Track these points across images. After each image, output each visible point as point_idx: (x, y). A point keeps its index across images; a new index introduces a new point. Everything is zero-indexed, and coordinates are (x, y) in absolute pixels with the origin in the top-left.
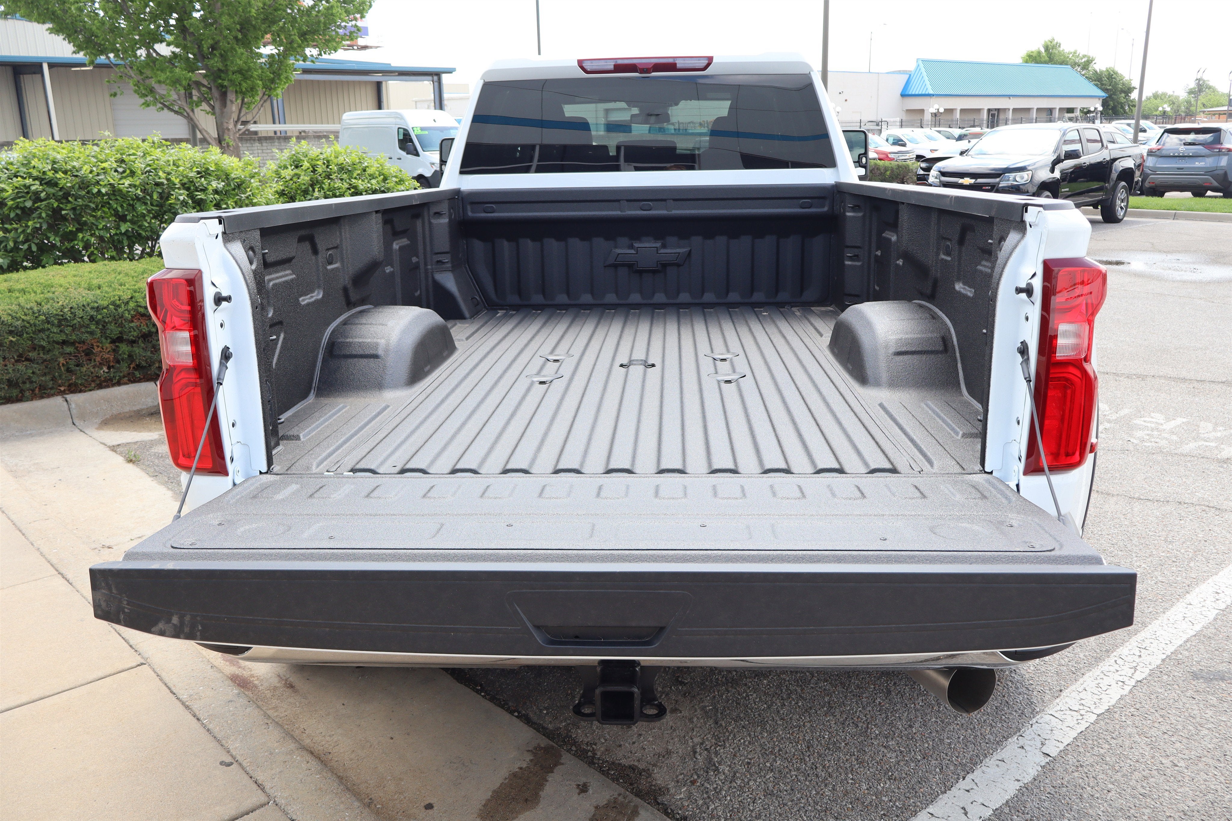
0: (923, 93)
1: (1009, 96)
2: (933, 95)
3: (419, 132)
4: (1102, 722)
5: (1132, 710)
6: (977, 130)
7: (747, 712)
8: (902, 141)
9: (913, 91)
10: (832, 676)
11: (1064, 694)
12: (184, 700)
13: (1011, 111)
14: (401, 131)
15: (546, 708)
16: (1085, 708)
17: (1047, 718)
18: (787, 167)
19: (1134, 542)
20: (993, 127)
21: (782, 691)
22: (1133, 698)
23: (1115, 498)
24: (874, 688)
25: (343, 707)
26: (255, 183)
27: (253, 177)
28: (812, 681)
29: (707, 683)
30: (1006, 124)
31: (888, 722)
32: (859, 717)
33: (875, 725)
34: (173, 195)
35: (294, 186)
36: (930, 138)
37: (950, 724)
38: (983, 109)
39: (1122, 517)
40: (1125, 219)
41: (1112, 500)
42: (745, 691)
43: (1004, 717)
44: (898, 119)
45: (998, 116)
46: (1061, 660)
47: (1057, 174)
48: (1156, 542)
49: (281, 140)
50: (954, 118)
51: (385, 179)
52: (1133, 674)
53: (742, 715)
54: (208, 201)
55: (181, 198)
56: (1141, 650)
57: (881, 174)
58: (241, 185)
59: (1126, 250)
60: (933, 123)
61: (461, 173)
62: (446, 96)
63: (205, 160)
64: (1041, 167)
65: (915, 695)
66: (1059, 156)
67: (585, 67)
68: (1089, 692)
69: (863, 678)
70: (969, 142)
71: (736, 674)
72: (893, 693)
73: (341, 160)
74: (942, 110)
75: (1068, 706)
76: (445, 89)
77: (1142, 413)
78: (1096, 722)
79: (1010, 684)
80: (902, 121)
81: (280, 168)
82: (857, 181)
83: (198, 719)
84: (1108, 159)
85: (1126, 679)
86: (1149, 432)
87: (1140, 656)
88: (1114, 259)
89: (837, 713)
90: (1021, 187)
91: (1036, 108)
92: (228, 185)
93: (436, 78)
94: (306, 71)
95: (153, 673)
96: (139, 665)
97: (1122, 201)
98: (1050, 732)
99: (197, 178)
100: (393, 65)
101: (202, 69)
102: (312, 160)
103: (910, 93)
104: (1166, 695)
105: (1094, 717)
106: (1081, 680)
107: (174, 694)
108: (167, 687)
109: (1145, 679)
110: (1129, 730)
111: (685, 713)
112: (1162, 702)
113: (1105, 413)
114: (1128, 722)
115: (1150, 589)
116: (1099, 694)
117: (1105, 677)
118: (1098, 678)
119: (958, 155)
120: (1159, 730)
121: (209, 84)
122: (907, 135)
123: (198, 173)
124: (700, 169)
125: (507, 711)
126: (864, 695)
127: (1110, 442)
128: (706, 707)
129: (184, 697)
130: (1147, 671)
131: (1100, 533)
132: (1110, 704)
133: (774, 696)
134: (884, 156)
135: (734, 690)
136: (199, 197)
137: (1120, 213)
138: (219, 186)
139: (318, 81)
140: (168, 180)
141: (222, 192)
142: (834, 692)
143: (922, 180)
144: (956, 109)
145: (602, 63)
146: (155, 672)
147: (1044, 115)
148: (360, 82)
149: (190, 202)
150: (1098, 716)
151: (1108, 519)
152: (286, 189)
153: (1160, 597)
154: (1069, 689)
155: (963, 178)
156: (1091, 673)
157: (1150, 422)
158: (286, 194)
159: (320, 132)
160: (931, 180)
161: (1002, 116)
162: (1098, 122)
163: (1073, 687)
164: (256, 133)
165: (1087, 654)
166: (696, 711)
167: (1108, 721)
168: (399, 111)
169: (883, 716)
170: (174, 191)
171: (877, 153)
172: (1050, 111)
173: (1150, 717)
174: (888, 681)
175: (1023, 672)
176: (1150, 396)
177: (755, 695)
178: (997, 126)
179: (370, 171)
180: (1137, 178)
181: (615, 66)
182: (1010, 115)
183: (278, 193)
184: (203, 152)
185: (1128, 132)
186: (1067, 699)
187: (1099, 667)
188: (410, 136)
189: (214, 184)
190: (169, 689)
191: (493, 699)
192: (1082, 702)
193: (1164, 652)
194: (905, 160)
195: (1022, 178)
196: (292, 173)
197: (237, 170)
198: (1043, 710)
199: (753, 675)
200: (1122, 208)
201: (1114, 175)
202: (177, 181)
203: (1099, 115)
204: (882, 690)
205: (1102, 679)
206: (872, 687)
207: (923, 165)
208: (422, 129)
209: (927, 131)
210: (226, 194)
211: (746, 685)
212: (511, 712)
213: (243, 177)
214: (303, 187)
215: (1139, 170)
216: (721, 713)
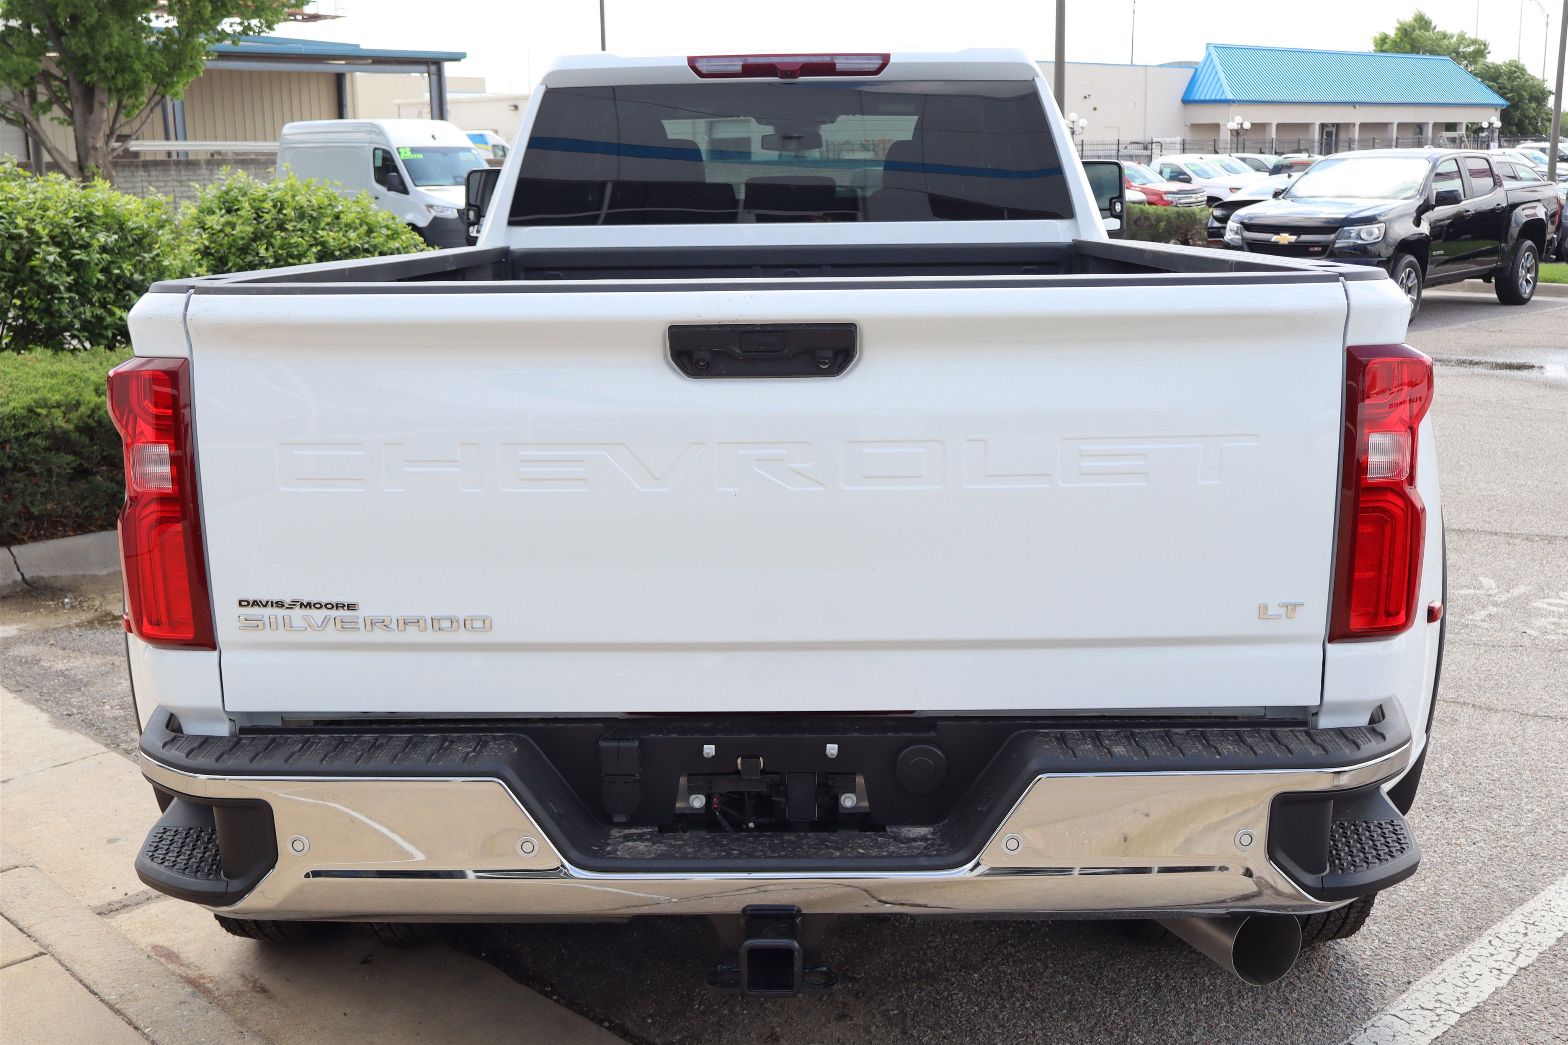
0: (1218, 98)
1: (1354, 104)
2: (1234, 101)
3: (409, 155)
4: (1467, 1024)
5: (1511, 1007)
6: (1303, 157)
7: (950, 1017)
8: (1185, 174)
9: (1200, 94)
10: (1076, 966)
11: (1413, 987)
12: (112, 1002)
13: (1357, 127)
14: (379, 153)
15: (650, 1016)
16: (1443, 1005)
17: (1388, 1019)
18: (1002, 218)
19: (1524, 777)
20: (1329, 152)
21: (1000, 988)
22: (1513, 991)
23: (1499, 715)
24: (1137, 982)
25: (344, 1017)
26: (165, 236)
27: (162, 227)
28: (1045, 974)
29: (890, 979)
30: (1350, 149)
31: (1157, 1027)
32: (1114, 1022)
33: (1137, 1033)
34: (38, 253)
35: (225, 242)
36: (1230, 170)
37: (1246, 1029)
38: (1313, 124)
39: (1509, 742)
40: (1534, 298)
41: (1495, 718)
42: (946, 989)
43: (1325, 1020)
44: (1178, 139)
45: (1337, 135)
46: (1411, 941)
47: (1425, 229)
48: (1557, 776)
49: (181, 167)
50: (1267, 138)
51: (370, 231)
52: (1514, 959)
53: (942, 1022)
54: (92, 265)
55: (51, 258)
56: (1528, 926)
57: (1151, 226)
58: (142, 238)
59: (1533, 347)
60: (1234, 146)
61: (511, 223)
62: (449, 96)
63: (87, 199)
64: (1402, 216)
65: (1197, 991)
66: (1427, 201)
67: (700, 68)
68: (1450, 984)
69: (1120, 970)
70: (1290, 176)
71: (933, 966)
72: (1164, 989)
73: (302, 200)
74: (1247, 125)
75: (1418, 1003)
76: (448, 86)
77: (1546, 592)
78: (1459, 1024)
79: (1336, 974)
80: (1184, 143)
81: (202, 212)
82: (1105, 239)
83: (136, 1028)
84: (1504, 205)
85: (1503, 966)
86: (1556, 620)
87: (1526, 934)
88: (1515, 361)
89: (1082, 1017)
90: (1369, 247)
91: (1396, 122)
92: (123, 238)
93: (433, 68)
94: (224, 56)
95: (59, 966)
96: (36, 956)
97: (1528, 271)
98: (1391, 1039)
99: (74, 228)
100: (362, 47)
101: (54, 51)
102: (254, 200)
103: (1197, 98)
104: (1561, 986)
105: (1456, 1018)
106: (1439, 969)
107: (96, 994)
108: (84, 984)
109: (1532, 965)
110: (1505, 1034)
111: (859, 1020)
112: (1555, 996)
113: (1490, 592)
114: (1505, 1024)
115: (1545, 842)
116: (1465, 986)
117: (1473, 964)
118: (1464, 965)
119: (1271, 197)
120: (1548, 1033)
121: (64, 75)
122: (1193, 164)
123: (77, 219)
124: (866, 219)
125: (593, 1020)
126: (1122, 992)
127: (1496, 634)
128: (888, 1011)
129: (112, 998)
130: (1535, 955)
131: (1475, 765)
132: (1479, 1000)
133: (988, 995)
134: (1155, 199)
135: (930, 988)
136: (77, 257)
137: (1526, 290)
138: (109, 240)
139: (240, 72)
140: (31, 231)
141: (112, 249)
142: (1078, 989)
143: (1215, 237)
144: (1270, 124)
145: (725, 62)
146: (63, 965)
147: (1410, 134)
148: (308, 74)
149: (64, 264)
150: (1462, 1016)
151: (1488, 745)
152: (213, 245)
153: (1559, 852)
154: (1421, 981)
155: (1278, 233)
156: (1453, 959)
157: (1557, 605)
158: (212, 255)
159: (245, 154)
160: (1229, 236)
161: (1343, 136)
162: (1494, 145)
163: (1427, 978)
164: (136, 154)
165: (1449, 932)
166: (874, 1017)
167: (1476, 1023)
168: (376, 121)
169: (1150, 1019)
170: (39, 247)
171: (1145, 191)
172: (1419, 127)
173: (1536, 1017)
174: (1157, 972)
175: (1354, 958)
176: (1559, 567)
177: (961, 994)
178: (1336, 151)
179: (344, 219)
180: (1551, 233)
181: (743, 66)
182: (1356, 133)
183: (201, 253)
184: (84, 188)
185: (1541, 160)
186: (1417, 994)
187: (1466, 950)
188: (393, 161)
189: (102, 237)
190: (87, 987)
191: (571, 1005)
192: (1440, 997)
193: (1561, 928)
194: (1189, 204)
195: (1370, 234)
196: (222, 220)
197: (137, 215)
198: (1383, 1009)
199: (958, 967)
200: (1528, 281)
201: (1515, 230)
202: (44, 233)
203: (1496, 134)
204: (1149, 985)
205: (1470, 966)
206: (1134, 981)
207: (1218, 213)
208: (414, 150)
209: (1223, 157)
210: (119, 253)
211: (947, 980)
212: (600, 1022)
213: (146, 226)
214: (241, 242)
215: (1553, 223)
216: (912, 1019)
